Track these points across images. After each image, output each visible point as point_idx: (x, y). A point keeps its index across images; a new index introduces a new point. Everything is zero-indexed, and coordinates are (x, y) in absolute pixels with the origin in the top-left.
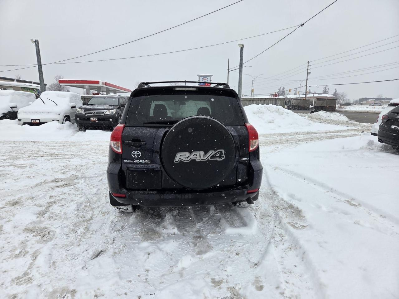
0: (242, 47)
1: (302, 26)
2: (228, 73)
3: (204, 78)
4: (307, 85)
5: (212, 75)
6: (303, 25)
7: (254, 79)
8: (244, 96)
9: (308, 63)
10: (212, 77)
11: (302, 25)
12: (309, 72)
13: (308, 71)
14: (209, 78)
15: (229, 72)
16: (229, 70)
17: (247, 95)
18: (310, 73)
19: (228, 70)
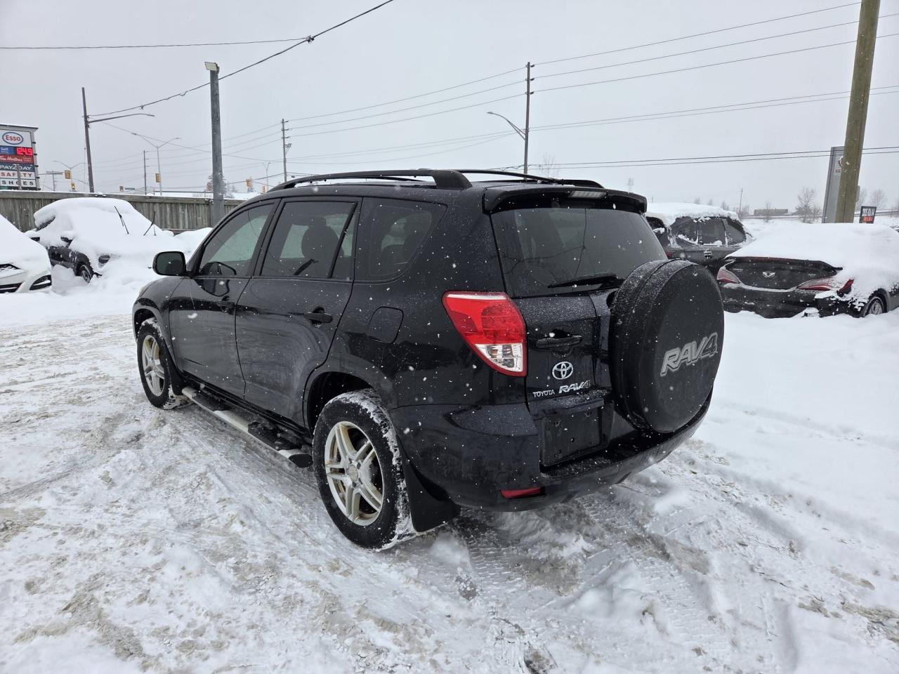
0: (215, 69)
1: (309, 41)
2: (87, 126)
3: (10, 135)
4: (285, 173)
5: (37, 128)
6: (313, 39)
7: (158, 148)
8: (126, 189)
9: (283, 122)
10: (36, 133)
11: (310, 39)
12: (286, 143)
13: (284, 141)
14: (26, 135)
15: (90, 124)
16: (89, 120)
17: (134, 189)
18: (289, 145)
19: (86, 117)
